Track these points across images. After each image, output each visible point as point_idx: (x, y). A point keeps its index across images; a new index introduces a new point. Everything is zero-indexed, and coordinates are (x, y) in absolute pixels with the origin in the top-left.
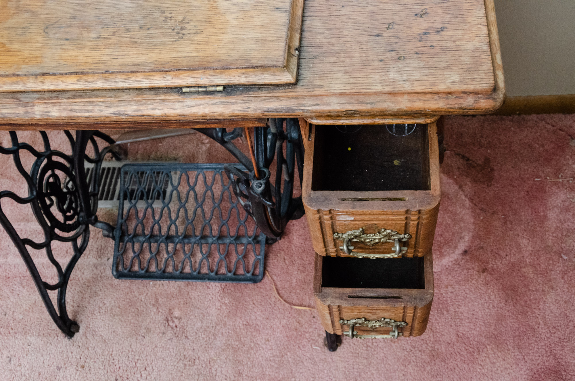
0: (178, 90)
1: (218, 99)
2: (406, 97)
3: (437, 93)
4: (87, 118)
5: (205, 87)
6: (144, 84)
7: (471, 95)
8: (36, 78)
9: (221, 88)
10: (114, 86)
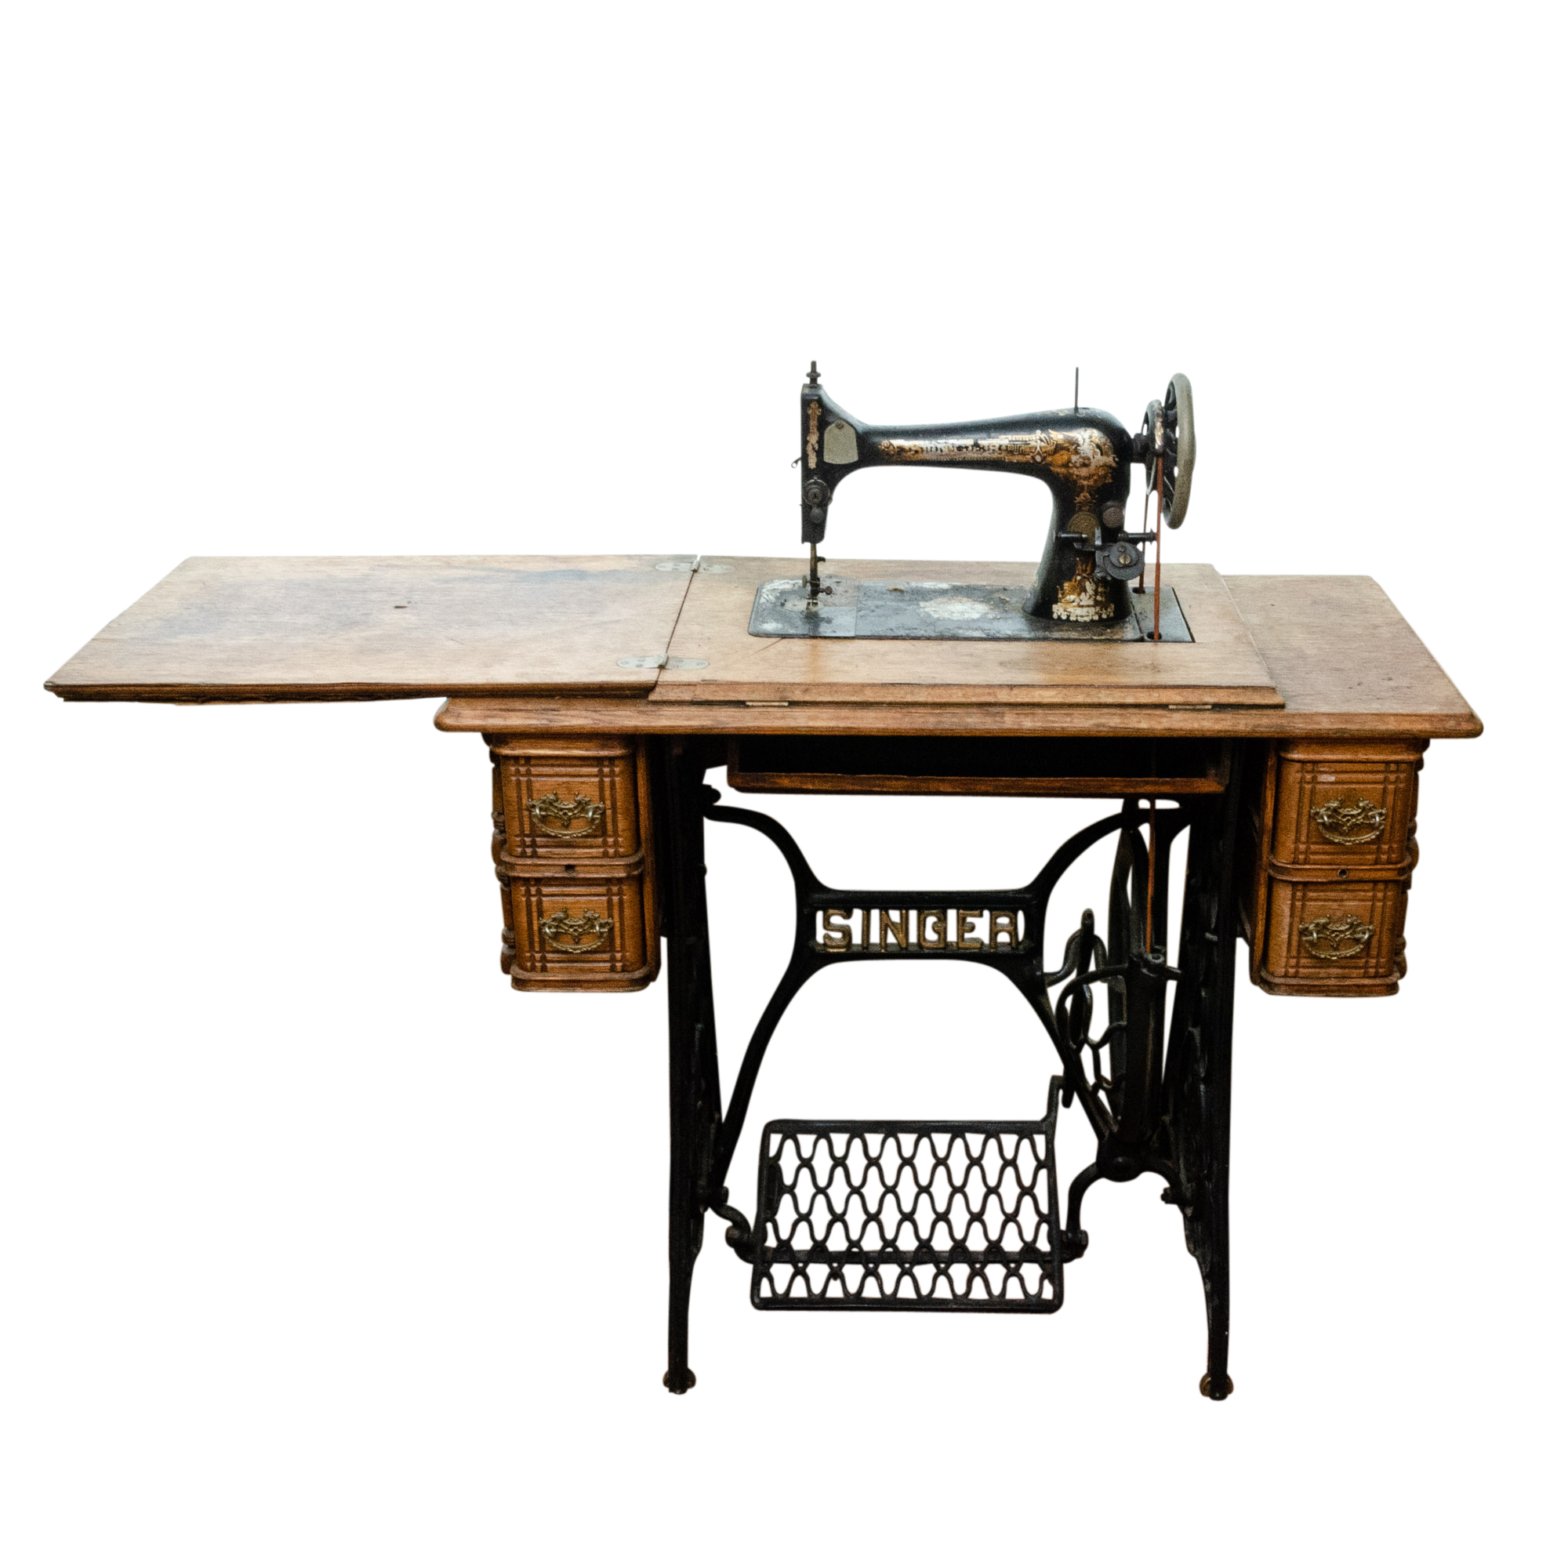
0: (1164, 706)
1: (1207, 715)
2: (1392, 718)
3: (1421, 716)
4: (1063, 728)
5: (1193, 705)
6: (1130, 700)
7: (1452, 718)
8: (1012, 689)
9: (1209, 707)
10: (1096, 700)
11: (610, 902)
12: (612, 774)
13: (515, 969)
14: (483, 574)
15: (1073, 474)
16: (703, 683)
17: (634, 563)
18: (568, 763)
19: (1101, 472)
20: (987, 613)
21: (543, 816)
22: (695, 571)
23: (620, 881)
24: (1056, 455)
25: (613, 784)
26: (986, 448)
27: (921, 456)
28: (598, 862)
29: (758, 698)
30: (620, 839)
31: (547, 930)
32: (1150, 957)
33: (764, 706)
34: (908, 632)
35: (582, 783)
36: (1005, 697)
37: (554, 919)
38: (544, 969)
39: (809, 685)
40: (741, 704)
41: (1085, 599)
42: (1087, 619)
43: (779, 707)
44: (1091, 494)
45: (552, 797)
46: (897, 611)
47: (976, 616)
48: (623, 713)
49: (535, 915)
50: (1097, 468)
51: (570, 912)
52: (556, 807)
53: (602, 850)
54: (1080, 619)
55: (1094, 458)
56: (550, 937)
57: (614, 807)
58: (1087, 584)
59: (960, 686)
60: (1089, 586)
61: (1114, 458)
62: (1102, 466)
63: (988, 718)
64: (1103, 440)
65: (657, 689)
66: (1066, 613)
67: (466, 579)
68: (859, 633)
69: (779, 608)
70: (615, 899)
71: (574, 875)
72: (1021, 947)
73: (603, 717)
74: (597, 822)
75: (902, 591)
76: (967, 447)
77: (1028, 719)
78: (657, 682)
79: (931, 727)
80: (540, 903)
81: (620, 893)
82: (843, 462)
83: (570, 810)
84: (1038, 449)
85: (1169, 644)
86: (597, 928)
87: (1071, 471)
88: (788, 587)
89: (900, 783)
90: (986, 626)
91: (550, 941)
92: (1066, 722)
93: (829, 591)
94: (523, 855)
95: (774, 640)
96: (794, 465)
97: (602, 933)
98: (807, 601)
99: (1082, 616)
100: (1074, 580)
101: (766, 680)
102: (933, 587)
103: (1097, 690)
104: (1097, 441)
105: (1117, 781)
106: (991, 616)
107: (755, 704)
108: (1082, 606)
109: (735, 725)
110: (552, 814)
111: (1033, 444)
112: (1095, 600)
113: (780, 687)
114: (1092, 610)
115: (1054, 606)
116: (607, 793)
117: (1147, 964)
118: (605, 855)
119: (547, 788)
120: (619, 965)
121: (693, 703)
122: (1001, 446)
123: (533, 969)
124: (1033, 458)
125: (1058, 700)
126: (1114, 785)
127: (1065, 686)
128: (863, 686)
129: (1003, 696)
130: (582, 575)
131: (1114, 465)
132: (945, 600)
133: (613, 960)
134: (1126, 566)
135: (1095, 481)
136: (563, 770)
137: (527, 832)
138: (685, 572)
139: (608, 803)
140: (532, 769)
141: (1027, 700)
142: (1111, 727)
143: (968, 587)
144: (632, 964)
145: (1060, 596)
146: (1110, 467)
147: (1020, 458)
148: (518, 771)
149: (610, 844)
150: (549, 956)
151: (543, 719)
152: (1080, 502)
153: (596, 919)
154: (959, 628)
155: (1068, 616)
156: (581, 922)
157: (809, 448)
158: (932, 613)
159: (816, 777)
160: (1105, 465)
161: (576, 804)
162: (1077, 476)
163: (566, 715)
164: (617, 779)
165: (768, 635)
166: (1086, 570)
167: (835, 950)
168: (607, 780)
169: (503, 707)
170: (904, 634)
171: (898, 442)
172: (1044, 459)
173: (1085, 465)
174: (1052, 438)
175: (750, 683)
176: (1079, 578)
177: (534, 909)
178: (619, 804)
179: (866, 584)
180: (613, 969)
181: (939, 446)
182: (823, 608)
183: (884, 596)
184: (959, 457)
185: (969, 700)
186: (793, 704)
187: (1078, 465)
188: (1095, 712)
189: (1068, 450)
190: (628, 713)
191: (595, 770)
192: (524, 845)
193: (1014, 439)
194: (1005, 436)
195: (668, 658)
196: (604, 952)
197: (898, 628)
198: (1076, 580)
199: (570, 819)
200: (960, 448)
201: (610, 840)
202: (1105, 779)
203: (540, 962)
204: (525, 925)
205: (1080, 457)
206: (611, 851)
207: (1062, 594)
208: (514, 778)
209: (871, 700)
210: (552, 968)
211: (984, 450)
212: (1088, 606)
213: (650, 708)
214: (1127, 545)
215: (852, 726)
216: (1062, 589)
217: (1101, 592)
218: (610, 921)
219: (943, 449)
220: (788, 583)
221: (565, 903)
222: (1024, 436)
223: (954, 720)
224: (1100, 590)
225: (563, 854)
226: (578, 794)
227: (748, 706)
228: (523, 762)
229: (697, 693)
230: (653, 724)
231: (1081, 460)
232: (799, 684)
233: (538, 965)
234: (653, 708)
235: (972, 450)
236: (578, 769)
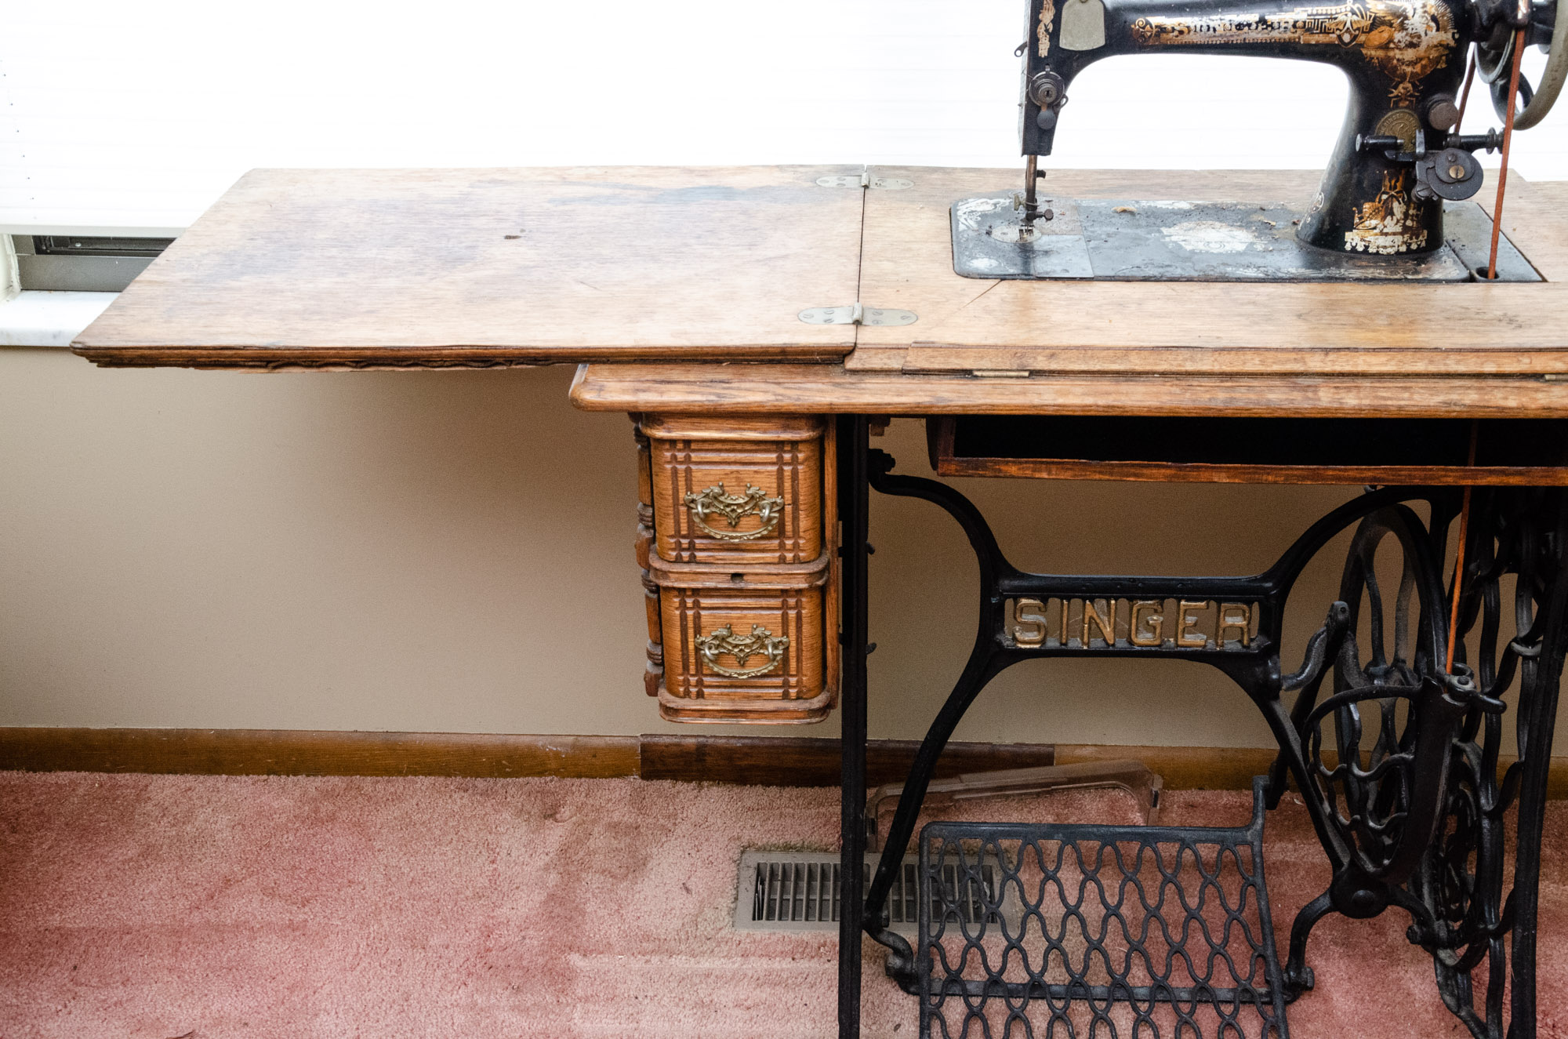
6: (1490, 368)
8: (1327, 355)
10: (1443, 369)
11: (785, 617)
12: (794, 461)
13: (664, 695)
14: (607, 192)
15: (1394, 57)
16: (913, 345)
17: (788, 177)
18: (739, 447)
19: (1434, 54)
20: (1252, 244)
21: (705, 514)
22: (866, 187)
23: (799, 592)
24: (1373, 32)
25: (795, 473)
26: (1276, 25)
27: (1186, 38)
28: (773, 569)
29: (990, 366)
30: (801, 542)
31: (707, 652)
32: (1455, 680)
33: (995, 377)
34: (1161, 270)
35: (756, 472)
36: (1319, 364)
37: (715, 638)
38: (700, 695)
39: (1057, 348)
40: (967, 373)
41: (1391, 225)
42: (1392, 251)
43: (1018, 377)
44: (1414, 85)
45: (717, 490)
46: (1137, 241)
47: (1241, 247)
48: (813, 386)
49: (691, 632)
50: (1429, 48)
51: (734, 629)
52: (722, 502)
53: (777, 554)
54: (1381, 251)
55: (1426, 34)
56: (711, 661)
57: (795, 502)
58: (1395, 204)
59: (1256, 350)
60: (1398, 208)
61: (1453, 34)
62: (1436, 46)
63: (1295, 393)
64: (1442, 10)
65: (857, 354)
66: (1363, 243)
67: (587, 199)
68: (1100, 273)
69: (985, 237)
70: (792, 613)
71: (742, 585)
72: (1253, 645)
73: (788, 392)
74: (775, 522)
75: (1132, 213)
76: (1249, 25)
77: (1351, 395)
78: (855, 344)
79: (1221, 405)
80: (697, 617)
81: (798, 606)
82: (1085, 48)
83: (739, 506)
84: (1348, 25)
85: (1512, 284)
86: (770, 650)
87: (1391, 54)
88: (988, 207)
89: (1163, 471)
90: (1259, 261)
91: (711, 665)
92: (1403, 399)
93: (1048, 215)
94: (678, 560)
95: (992, 282)
96: (1019, 53)
97: (775, 656)
98: (1018, 228)
99: (1385, 247)
100: (1377, 200)
101: (1000, 342)
102: (1170, 208)
103: (1445, 354)
104: (1433, 11)
105: (1451, 470)
106: (1259, 247)
107: (985, 374)
108: (1386, 234)
109: (960, 403)
110: (717, 510)
111: (1341, 17)
112: (1404, 225)
113: (1018, 351)
114: (1399, 239)
115: (1347, 234)
116: (787, 485)
117: (1451, 689)
118: (782, 560)
119: (711, 478)
120: (793, 692)
121: (904, 372)
122: (1296, 22)
123: (687, 694)
124: (1340, 37)
125: (1391, 368)
126: (1445, 476)
127: (1401, 350)
128: (1128, 350)
129: (1316, 364)
130: (728, 193)
131: (1452, 43)
132: (1192, 225)
133: (786, 685)
134: (1459, 181)
135: (1424, 67)
136: (732, 456)
137: (684, 532)
138: (855, 189)
139: (788, 497)
140: (693, 455)
141: (1347, 368)
142: (1465, 405)
143: (1215, 206)
144: (809, 690)
145: (1357, 220)
146: (1447, 47)
147: (1322, 38)
148: (674, 457)
149: (788, 547)
150: (707, 680)
151: (710, 394)
152: (1397, 96)
153: (767, 637)
154: (1226, 264)
155: (1367, 247)
156: (748, 641)
157: (1041, 30)
158: (1183, 244)
159: (1053, 463)
160: (1440, 45)
161: (747, 499)
162: (1398, 60)
163: (739, 389)
164: (800, 467)
165: (984, 277)
166: (1395, 187)
167: (1028, 646)
168: (787, 469)
169: (657, 377)
170: (1156, 274)
171: (1156, 20)
172: (1354, 38)
173: (1412, 45)
174: (1369, 9)
175: (978, 347)
176: (1384, 197)
177: (690, 624)
178: (801, 498)
179: (1084, 204)
180: (786, 696)
181: (1212, 24)
182: (1042, 236)
183: (1113, 220)
184: (1238, 38)
185: (1269, 369)
186: (1035, 373)
187: (1402, 45)
188: (1442, 384)
189: (1391, 25)
190: (820, 386)
191: (773, 456)
192: (679, 547)
193: (1315, 12)
194: (1303, 9)
195: (863, 310)
196: (777, 676)
197: (1146, 265)
198: (1380, 200)
199: (739, 517)
200: (1240, 26)
201: (789, 543)
202: (1435, 467)
203: (696, 686)
204: (678, 644)
205: (1407, 35)
206: (789, 556)
207: (1360, 218)
208: (669, 466)
209: (1138, 368)
210: (711, 694)
211: (1273, 28)
212: (1394, 234)
213: (848, 379)
214: (1461, 154)
215: (1116, 403)
216: (1360, 212)
217: (1413, 215)
218: (784, 639)
219: (1217, 28)
220: (988, 203)
221: (732, 618)
222: (1329, 8)
223: (1253, 396)
224: (1411, 212)
225: (731, 562)
226: (751, 486)
227: (976, 377)
228: (680, 446)
229: (908, 359)
230: (854, 401)
231: (1408, 38)
232: (1044, 348)
233: (694, 690)
234: (854, 379)
235: (1257, 28)
236: (751, 455)
